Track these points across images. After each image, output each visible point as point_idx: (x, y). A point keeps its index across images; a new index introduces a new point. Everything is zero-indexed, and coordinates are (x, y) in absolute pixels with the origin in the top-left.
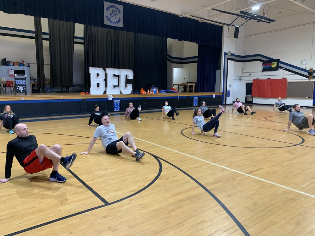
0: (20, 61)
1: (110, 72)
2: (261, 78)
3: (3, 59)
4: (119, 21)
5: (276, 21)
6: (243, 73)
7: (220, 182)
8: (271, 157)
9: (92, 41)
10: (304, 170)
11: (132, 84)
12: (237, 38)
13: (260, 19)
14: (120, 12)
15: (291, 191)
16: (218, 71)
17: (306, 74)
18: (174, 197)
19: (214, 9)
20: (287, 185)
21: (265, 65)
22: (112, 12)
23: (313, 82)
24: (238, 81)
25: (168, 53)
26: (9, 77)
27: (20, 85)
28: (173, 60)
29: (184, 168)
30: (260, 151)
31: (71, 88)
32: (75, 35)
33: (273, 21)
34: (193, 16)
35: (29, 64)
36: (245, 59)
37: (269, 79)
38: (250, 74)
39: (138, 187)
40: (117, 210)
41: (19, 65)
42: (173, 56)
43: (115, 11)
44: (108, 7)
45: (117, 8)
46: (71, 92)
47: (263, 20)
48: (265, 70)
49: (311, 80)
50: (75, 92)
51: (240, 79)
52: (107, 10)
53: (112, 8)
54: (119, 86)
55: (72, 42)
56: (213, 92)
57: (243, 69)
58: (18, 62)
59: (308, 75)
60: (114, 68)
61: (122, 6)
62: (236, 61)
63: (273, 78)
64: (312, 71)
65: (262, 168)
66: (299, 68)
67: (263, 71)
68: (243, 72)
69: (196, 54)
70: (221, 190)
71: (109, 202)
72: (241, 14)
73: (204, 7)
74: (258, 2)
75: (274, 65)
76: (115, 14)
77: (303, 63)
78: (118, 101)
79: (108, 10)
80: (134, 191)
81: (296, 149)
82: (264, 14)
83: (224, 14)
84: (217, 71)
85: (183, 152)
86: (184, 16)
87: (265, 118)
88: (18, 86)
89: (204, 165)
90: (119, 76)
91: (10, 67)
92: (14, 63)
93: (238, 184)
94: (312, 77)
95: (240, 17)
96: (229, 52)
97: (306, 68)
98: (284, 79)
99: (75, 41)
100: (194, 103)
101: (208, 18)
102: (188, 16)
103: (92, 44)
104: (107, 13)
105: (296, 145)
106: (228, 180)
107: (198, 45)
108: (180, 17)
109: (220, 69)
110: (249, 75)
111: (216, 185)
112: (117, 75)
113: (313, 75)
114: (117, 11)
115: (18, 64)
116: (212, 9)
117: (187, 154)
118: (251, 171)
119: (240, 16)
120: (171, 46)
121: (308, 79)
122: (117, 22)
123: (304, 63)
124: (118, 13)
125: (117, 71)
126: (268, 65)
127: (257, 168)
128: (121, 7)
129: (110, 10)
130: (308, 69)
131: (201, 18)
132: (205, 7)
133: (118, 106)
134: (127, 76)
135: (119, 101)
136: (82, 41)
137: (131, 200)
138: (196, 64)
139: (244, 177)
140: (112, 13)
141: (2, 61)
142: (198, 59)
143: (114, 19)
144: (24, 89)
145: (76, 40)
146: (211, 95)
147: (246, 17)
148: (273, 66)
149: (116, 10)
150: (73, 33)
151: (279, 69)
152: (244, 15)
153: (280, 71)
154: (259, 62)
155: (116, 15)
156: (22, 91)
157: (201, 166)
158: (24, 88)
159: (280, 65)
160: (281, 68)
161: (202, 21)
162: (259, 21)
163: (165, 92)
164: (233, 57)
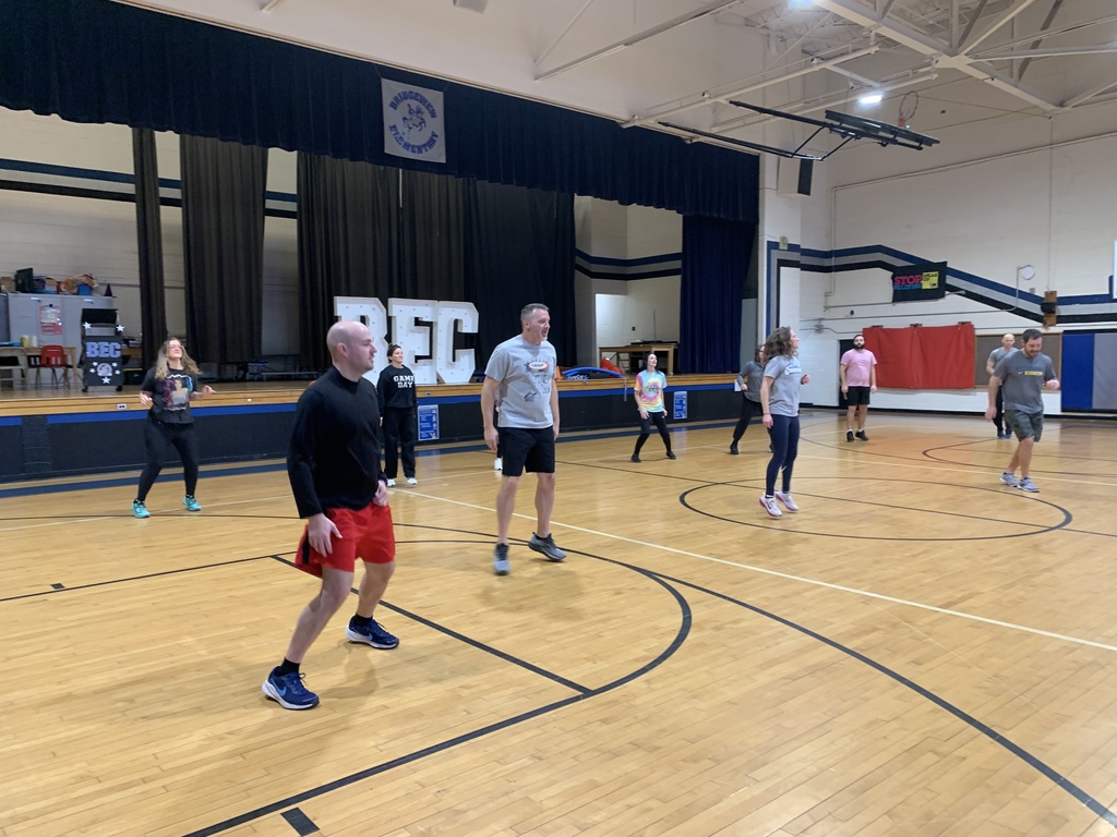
0: (79, 277)
1: (405, 310)
2: (888, 324)
3: (19, 272)
4: (431, 143)
5: (938, 142)
6: (827, 308)
7: (875, 629)
8: (989, 563)
9: (326, 205)
10: (1097, 593)
11: (473, 350)
12: (809, 194)
13: (892, 136)
14: (433, 115)
15: (1083, 644)
16: (747, 303)
17: (1036, 309)
18: (764, 669)
19: (738, 104)
20: (1067, 632)
21: (901, 280)
22: (410, 113)
23: (1058, 334)
24: (813, 336)
25: (579, 246)
26: (44, 331)
27: (101, 360)
28: (595, 268)
29: (749, 599)
30: (950, 548)
31: (253, 367)
32: (269, 188)
33: (930, 142)
34: (666, 125)
35: (109, 286)
36: (833, 262)
37: (915, 326)
38: (852, 313)
39: (646, 650)
40: (626, 704)
41: (75, 291)
42: (594, 254)
43: (419, 112)
44: (396, 98)
45: (423, 100)
46: (251, 380)
47: (899, 139)
48: (900, 296)
49: (1053, 330)
50: (271, 379)
51: (819, 329)
52: (394, 106)
53: (409, 101)
54: (430, 357)
55: (260, 210)
56: (733, 372)
57: (827, 295)
58: (73, 281)
59: (1042, 314)
60: (415, 297)
61: (441, 94)
62: (805, 268)
63: (927, 322)
64: (1055, 301)
65: (977, 593)
66: (1010, 291)
67: (893, 302)
68: (830, 304)
69: (676, 247)
70: (887, 649)
71: (593, 689)
72: (829, 121)
73: (706, 96)
74: (876, 81)
75: (930, 282)
76: (419, 121)
77: (1023, 272)
78: (432, 407)
79: (395, 108)
80: (643, 659)
81: (1053, 540)
82: (902, 121)
83: (769, 119)
84: (744, 301)
85: (720, 557)
86: (637, 124)
87: (924, 453)
88: (95, 364)
89: (806, 590)
90: (430, 324)
91: (46, 299)
92: (59, 283)
93: (929, 634)
94: (1054, 319)
95: (826, 129)
96: (784, 238)
97: (1032, 289)
98: (966, 327)
99: (267, 207)
100: (677, 410)
101: (714, 131)
102: (651, 124)
103: (326, 218)
104: (391, 117)
105: (1052, 529)
106: (895, 625)
107: (681, 216)
108: (625, 126)
109: (754, 294)
110: (849, 313)
111: (866, 638)
112: (424, 320)
113: (1057, 314)
114: (424, 109)
115: (72, 289)
116: (731, 102)
117: (736, 562)
118: (949, 600)
119: (824, 125)
120: (585, 219)
121: (1040, 324)
122: (424, 145)
123: (1027, 273)
124: (426, 115)
125: (424, 309)
126: (911, 280)
127: (965, 593)
128: (436, 98)
129: (403, 105)
130: (1040, 293)
131: (694, 131)
132: (710, 98)
133: (432, 423)
134: (456, 322)
135: (436, 406)
136: (292, 206)
137: (648, 681)
138: (677, 279)
139: (936, 616)
140: (408, 117)
141: (16, 276)
142: (684, 264)
143: (418, 137)
144: (113, 372)
145: (270, 204)
146: (728, 382)
147: (843, 128)
148: (926, 285)
149: (421, 106)
150: (261, 179)
151: (947, 292)
152: (837, 123)
153: (952, 302)
154: (878, 271)
155: (420, 124)
156: (106, 380)
157: (798, 593)
158: (114, 369)
159: (950, 280)
160: (954, 289)
161: (694, 141)
162: (885, 142)
163: (581, 373)
164: (795, 256)
